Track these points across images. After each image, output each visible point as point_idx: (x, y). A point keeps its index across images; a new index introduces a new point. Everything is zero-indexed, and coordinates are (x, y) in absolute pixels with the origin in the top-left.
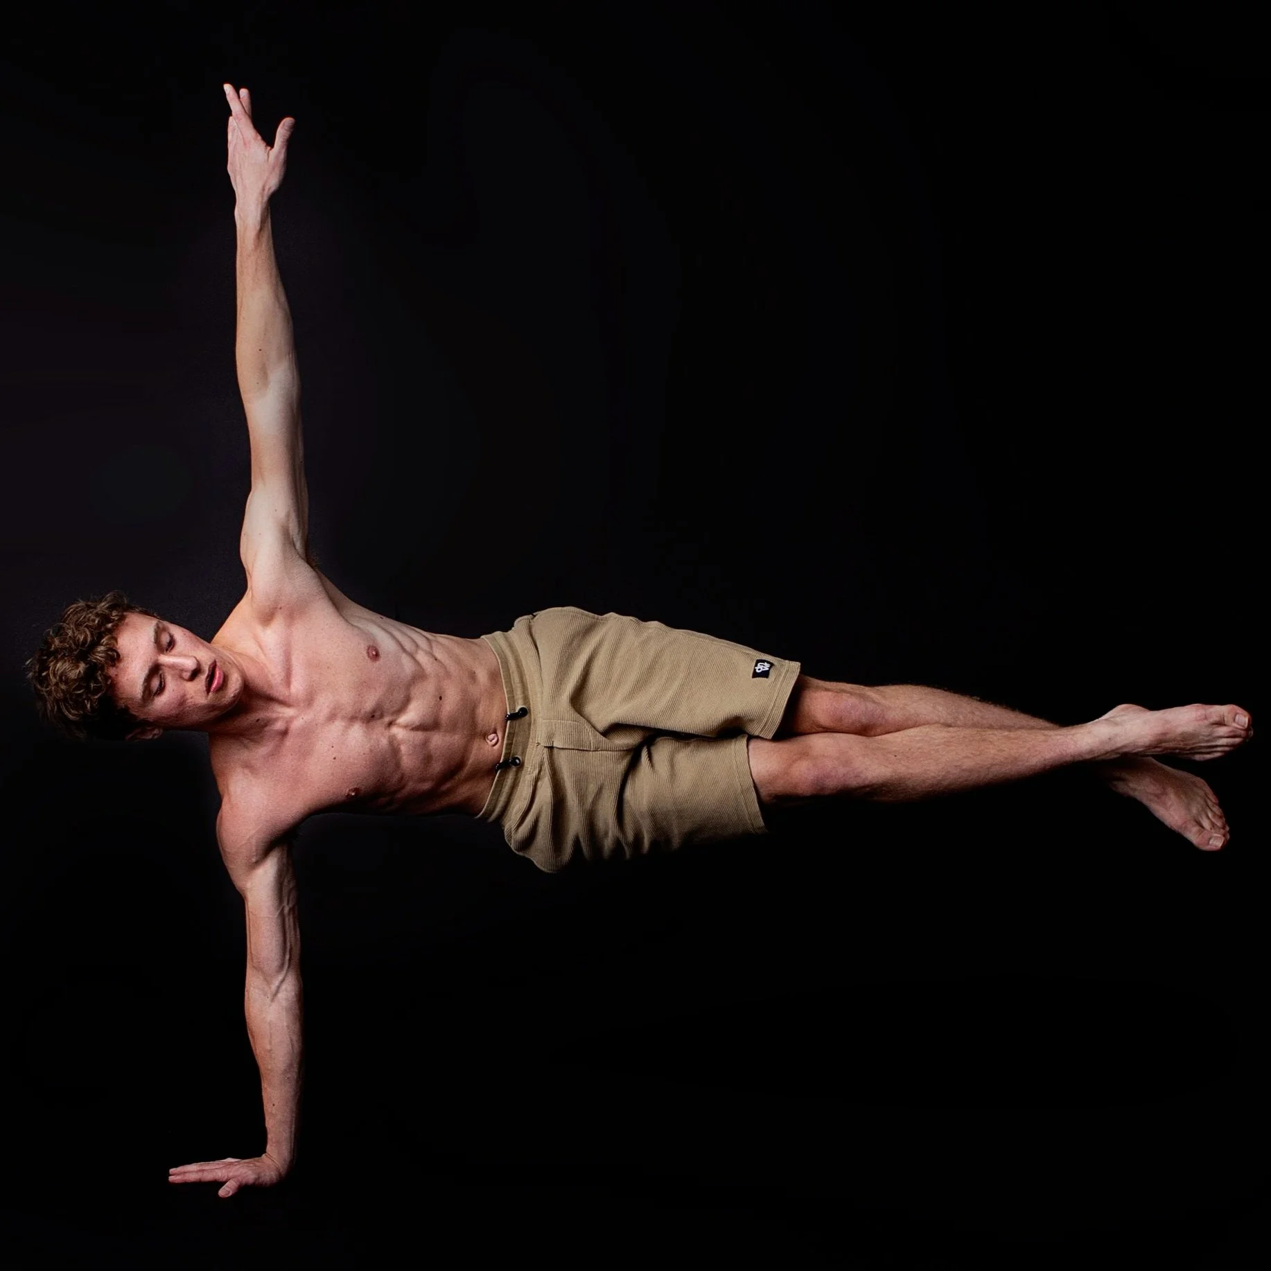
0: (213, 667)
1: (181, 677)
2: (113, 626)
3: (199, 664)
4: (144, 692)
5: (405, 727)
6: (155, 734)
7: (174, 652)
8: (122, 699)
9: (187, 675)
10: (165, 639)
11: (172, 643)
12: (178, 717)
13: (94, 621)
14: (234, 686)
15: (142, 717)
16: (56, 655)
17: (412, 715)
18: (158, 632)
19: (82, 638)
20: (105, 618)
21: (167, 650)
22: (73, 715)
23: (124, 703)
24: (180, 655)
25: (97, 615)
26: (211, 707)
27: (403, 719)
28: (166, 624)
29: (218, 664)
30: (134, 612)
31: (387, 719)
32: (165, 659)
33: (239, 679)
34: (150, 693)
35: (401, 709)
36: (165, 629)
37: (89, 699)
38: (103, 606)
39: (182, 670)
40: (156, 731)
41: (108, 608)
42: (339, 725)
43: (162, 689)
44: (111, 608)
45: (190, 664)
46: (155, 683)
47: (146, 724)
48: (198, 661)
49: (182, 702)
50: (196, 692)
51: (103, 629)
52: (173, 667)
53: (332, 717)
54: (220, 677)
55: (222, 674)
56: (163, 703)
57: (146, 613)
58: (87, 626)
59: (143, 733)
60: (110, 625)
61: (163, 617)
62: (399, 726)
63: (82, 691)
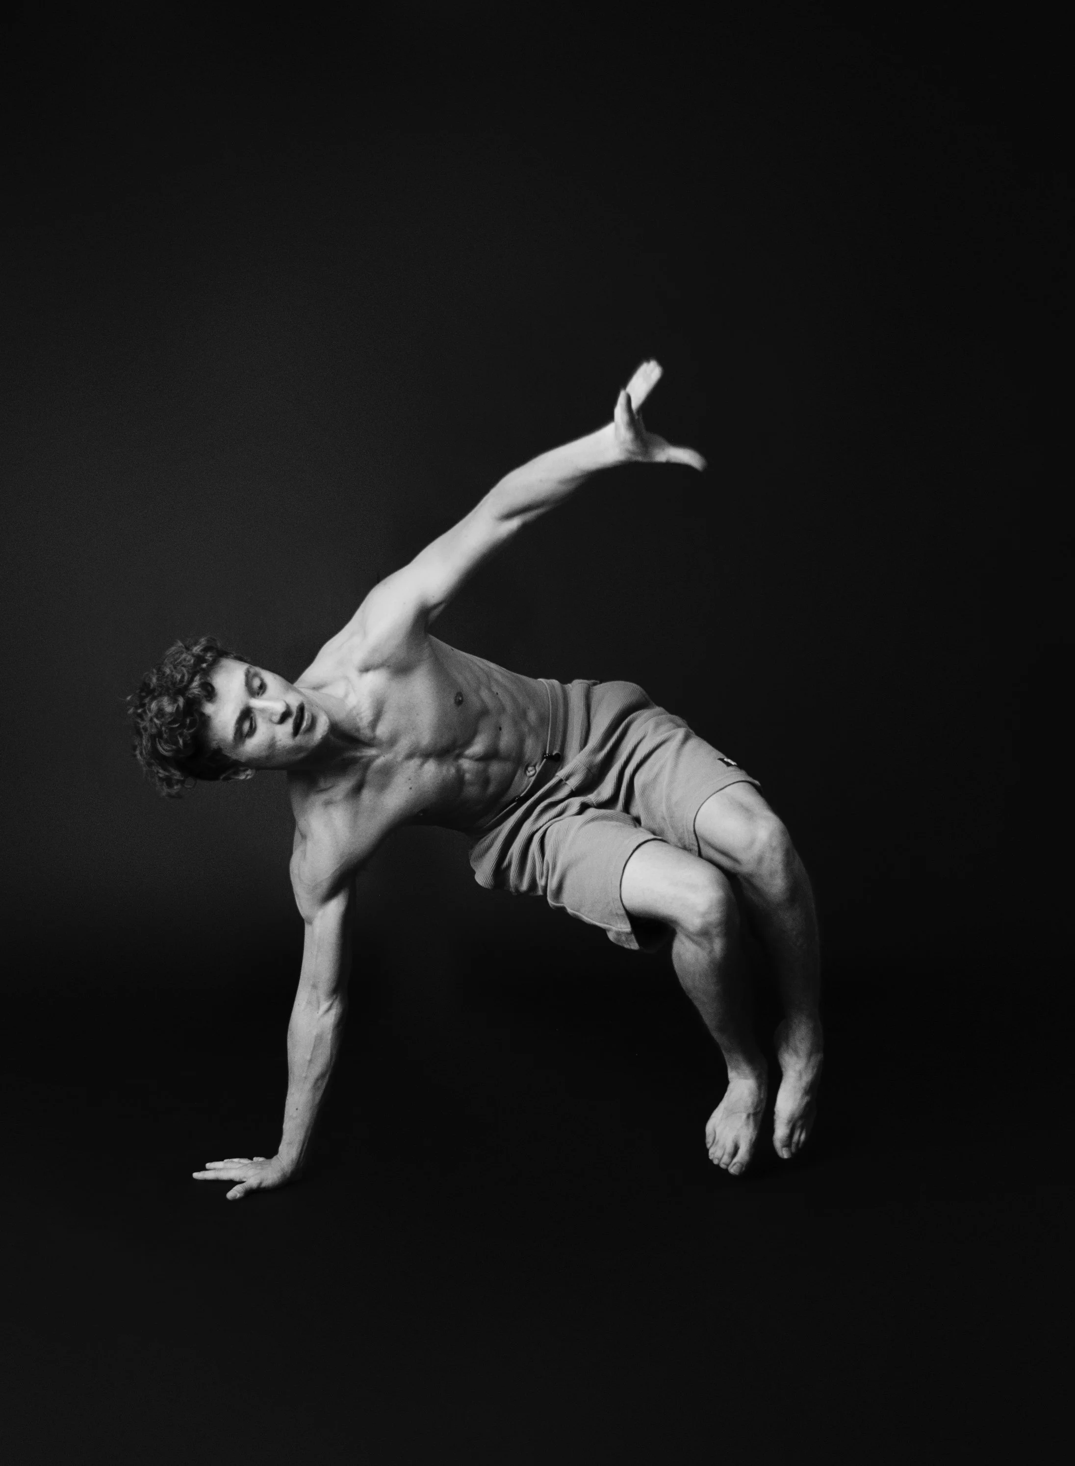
0: (301, 709)
1: (271, 720)
2: (207, 666)
3: (288, 707)
4: (236, 734)
5: (471, 758)
6: (248, 775)
7: (265, 696)
8: (214, 740)
9: (276, 718)
10: (256, 683)
11: (263, 687)
12: (268, 758)
13: (189, 661)
14: (322, 729)
15: (234, 757)
16: (150, 692)
17: (478, 747)
18: (249, 678)
19: (179, 677)
20: (200, 659)
21: (258, 694)
22: (166, 751)
23: (217, 744)
24: (270, 699)
25: (193, 655)
26: (298, 749)
27: (470, 751)
28: (258, 669)
29: (306, 706)
30: (229, 658)
31: (457, 752)
32: (256, 703)
33: (328, 721)
34: (242, 734)
35: (468, 743)
36: (256, 675)
37: (181, 735)
38: (197, 649)
39: (272, 714)
40: (249, 772)
41: (202, 650)
42: (415, 762)
43: (252, 730)
44: (206, 649)
45: (279, 708)
46: (246, 726)
47: (237, 766)
48: (286, 702)
49: (272, 745)
50: (284, 734)
51: (198, 668)
52: (263, 711)
53: (410, 756)
54: (308, 719)
55: (310, 715)
56: (253, 745)
57: (240, 659)
58: (183, 666)
59: (237, 773)
60: (204, 665)
61: (254, 662)
62: (467, 757)
63: (177, 725)
